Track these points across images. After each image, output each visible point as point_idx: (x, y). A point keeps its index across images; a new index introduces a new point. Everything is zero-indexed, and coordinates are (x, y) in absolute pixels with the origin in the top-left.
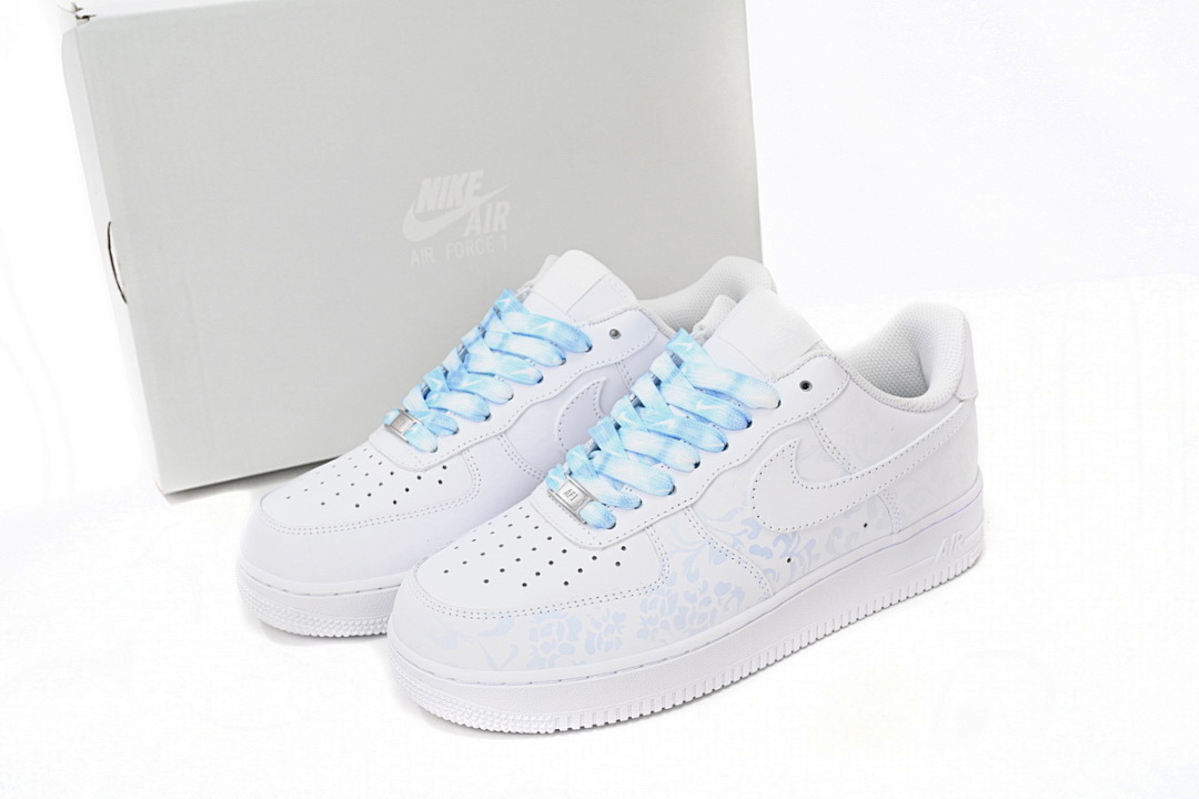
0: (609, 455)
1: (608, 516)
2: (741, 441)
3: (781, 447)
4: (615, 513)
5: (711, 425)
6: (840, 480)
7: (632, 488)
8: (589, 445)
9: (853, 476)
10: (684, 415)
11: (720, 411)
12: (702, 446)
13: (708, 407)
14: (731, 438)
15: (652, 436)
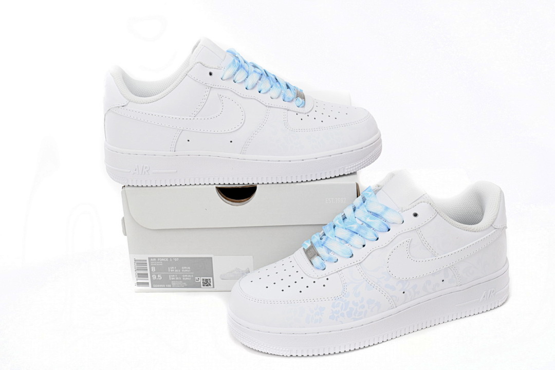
0: (328, 237)
1: (322, 264)
2: (384, 237)
3: (402, 241)
4: (326, 263)
5: (372, 229)
6: (430, 259)
7: (335, 253)
8: (321, 233)
9: (437, 258)
10: (361, 223)
11: (376, 223)
12: (368, 238)
13: (372, 221)
14: (380, 235)
15: (347, 231)
